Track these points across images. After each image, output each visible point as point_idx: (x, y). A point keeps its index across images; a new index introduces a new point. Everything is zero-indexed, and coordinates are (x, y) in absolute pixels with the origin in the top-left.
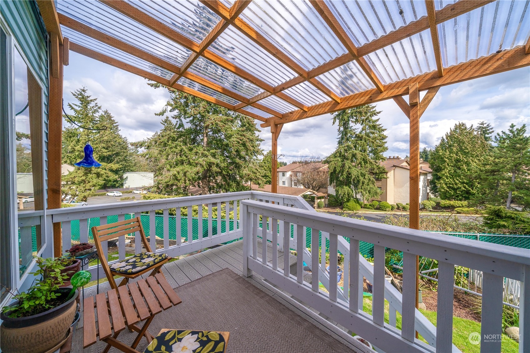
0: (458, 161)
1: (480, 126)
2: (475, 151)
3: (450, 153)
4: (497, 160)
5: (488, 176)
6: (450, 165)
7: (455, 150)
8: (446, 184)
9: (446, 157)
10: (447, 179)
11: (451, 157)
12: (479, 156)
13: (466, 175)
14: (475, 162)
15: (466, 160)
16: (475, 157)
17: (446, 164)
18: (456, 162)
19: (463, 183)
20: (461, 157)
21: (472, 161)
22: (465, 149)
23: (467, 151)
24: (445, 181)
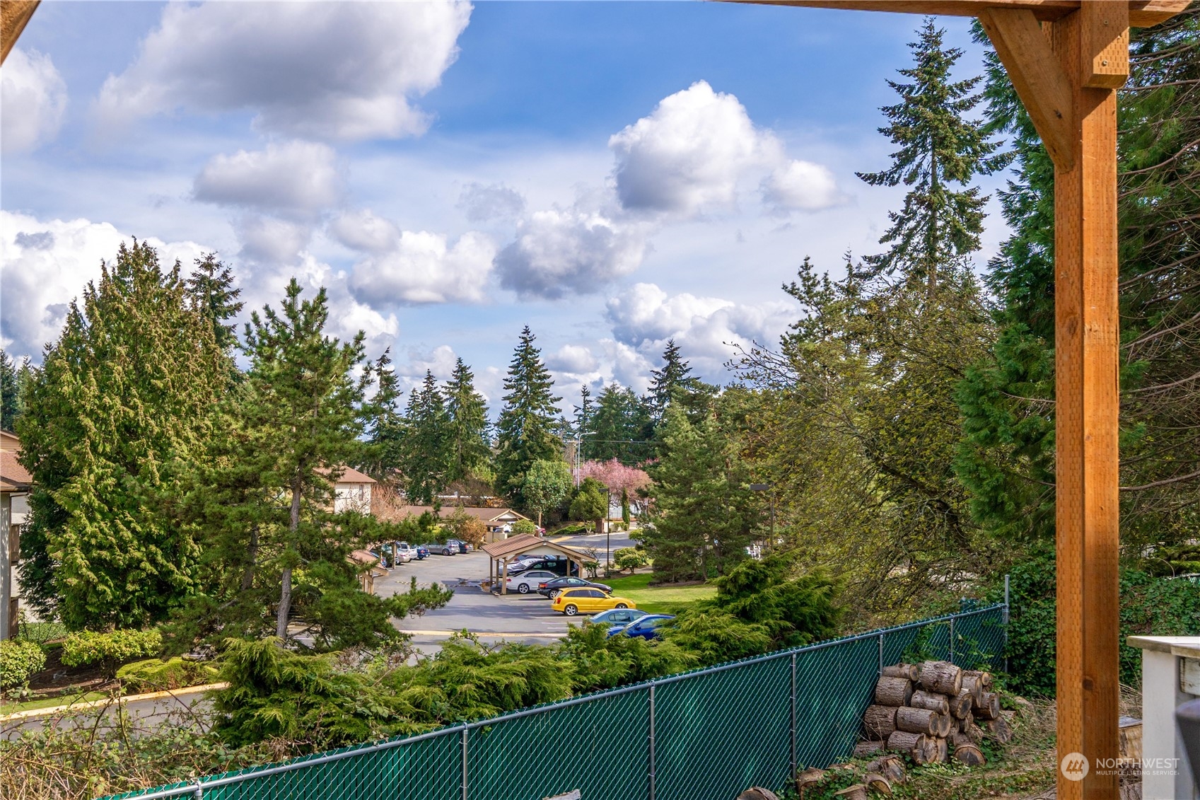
0: (129, 430)
1: (203, 272)
2: (186, 389)
3: (102, 392)
4: (251, 433)
5: (224, 503)
6: (100, 449)
7: (118, 378)
8: (86, 548)
9: (88, 407)
10: (92, 519)
11: (105, 408)
12: (199, 411)
13: (157, 503)
14: (187, 440)
15: (157, 430)
16: (187, 414)
17: (88, 443)
18: (122, 435)
19: (147, 539)
20: (142, 412)
21: (178, 434)
22: (153, 376)
23: (160, 384)
24: (81, 532)
